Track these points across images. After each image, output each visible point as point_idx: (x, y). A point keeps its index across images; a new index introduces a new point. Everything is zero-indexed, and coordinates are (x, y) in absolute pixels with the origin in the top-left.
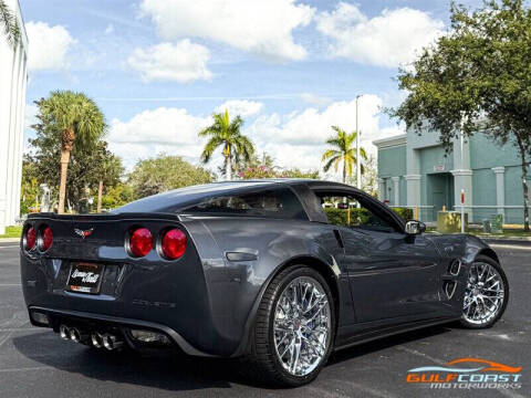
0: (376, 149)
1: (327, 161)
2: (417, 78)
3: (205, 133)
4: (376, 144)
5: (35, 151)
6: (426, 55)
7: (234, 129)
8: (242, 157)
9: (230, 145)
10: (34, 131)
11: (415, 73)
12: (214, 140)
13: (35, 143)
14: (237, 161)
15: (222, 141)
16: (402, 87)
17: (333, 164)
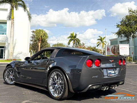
0: (110, 41)
1: (98, 44)
2: (121, 25)
3: (69, 38)
4: (110, 40)
5: (32, 42)
6: (123, 20)
7: (75, 37)
8: (77, 43)
9: (75, 41)
10: (31, 38)
11: (120, 24)
12: (71, 40)
13: (31, 41)
14: (76, 44)
15: (72, 40)
16: (117, 27)
17: (99, 45)
